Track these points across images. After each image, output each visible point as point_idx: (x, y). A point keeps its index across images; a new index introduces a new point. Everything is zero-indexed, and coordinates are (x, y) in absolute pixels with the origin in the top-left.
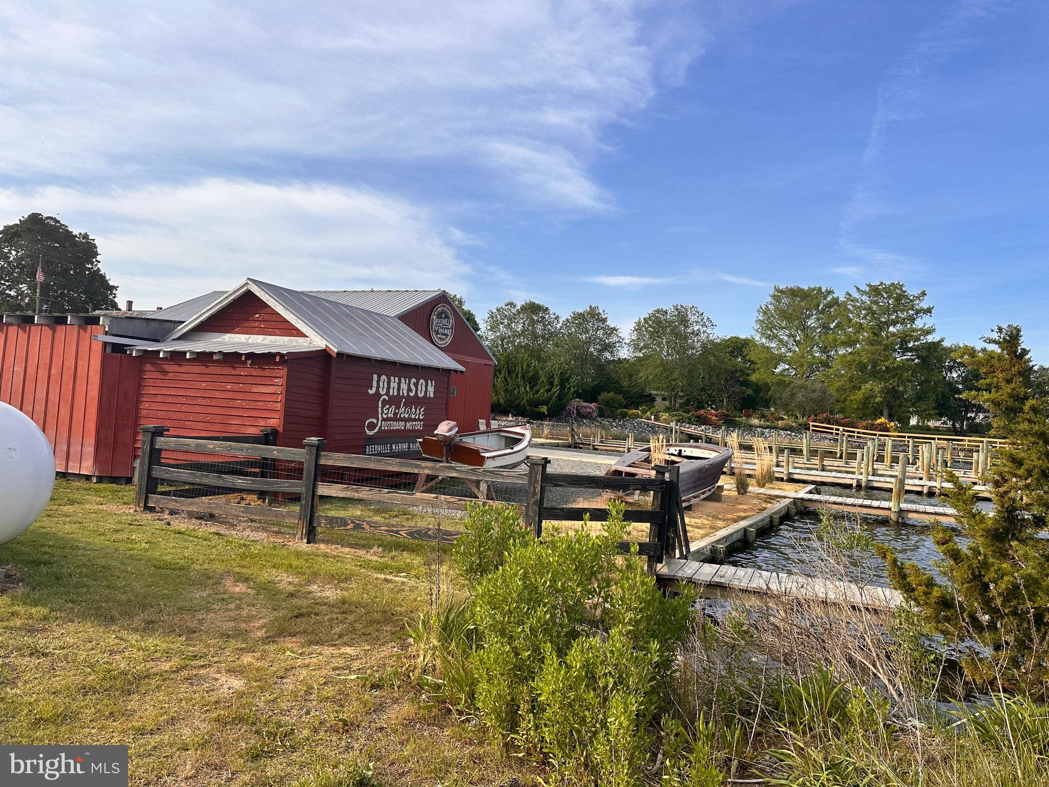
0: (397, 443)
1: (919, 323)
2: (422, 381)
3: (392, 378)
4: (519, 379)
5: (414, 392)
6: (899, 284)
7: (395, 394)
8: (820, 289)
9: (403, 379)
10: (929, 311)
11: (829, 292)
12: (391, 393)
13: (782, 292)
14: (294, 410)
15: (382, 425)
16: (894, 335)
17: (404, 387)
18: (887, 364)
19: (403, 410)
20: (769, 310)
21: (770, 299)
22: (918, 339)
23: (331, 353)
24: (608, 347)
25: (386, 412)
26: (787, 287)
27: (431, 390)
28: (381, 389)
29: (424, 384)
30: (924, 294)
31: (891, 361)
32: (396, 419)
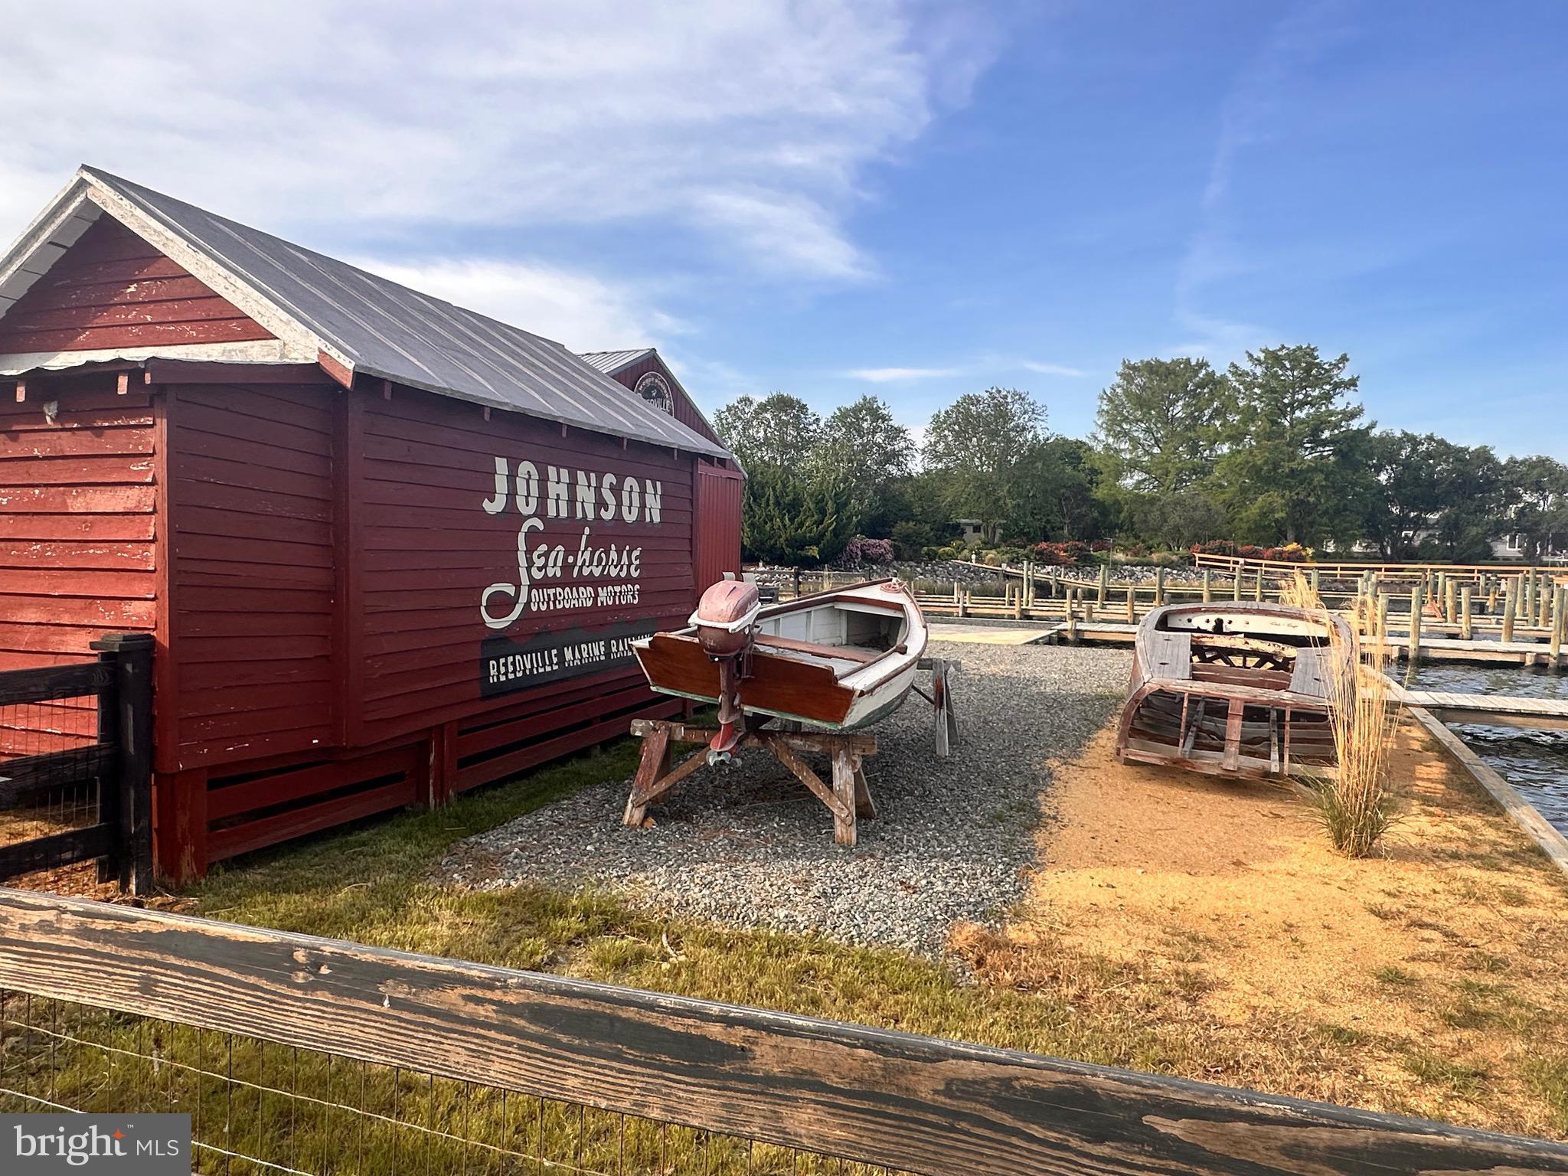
0: (575, 644)
1: (1339, 403)
2: (630, 482)
3: (552, 471)
4: (771, 507)
5: (612, 509)
6: (1308, 347)
7: (564, 514)
8: (1188, 360)
9: (581, 475)
10: (1352, 383)
11: (1202, 365)
12: (552, 513)
13: (1134, 368)
14: (208, 567)
15: (531, 600)
16: (1302, 422)
17: (585, 495)
18: (1293, 465)
19: (587, 554)
20: (1117, 395)
21: (1118, 380)
22: (1337, 426)
23: (339, 376)
24: (892, 457)
25: (540, 562)
26: (1142, 361)
27: (654, 503)
28: (520, 501)
29: (636, 488)
30: (1344, 359)
31: (1299, 460)
32: (568, 580)
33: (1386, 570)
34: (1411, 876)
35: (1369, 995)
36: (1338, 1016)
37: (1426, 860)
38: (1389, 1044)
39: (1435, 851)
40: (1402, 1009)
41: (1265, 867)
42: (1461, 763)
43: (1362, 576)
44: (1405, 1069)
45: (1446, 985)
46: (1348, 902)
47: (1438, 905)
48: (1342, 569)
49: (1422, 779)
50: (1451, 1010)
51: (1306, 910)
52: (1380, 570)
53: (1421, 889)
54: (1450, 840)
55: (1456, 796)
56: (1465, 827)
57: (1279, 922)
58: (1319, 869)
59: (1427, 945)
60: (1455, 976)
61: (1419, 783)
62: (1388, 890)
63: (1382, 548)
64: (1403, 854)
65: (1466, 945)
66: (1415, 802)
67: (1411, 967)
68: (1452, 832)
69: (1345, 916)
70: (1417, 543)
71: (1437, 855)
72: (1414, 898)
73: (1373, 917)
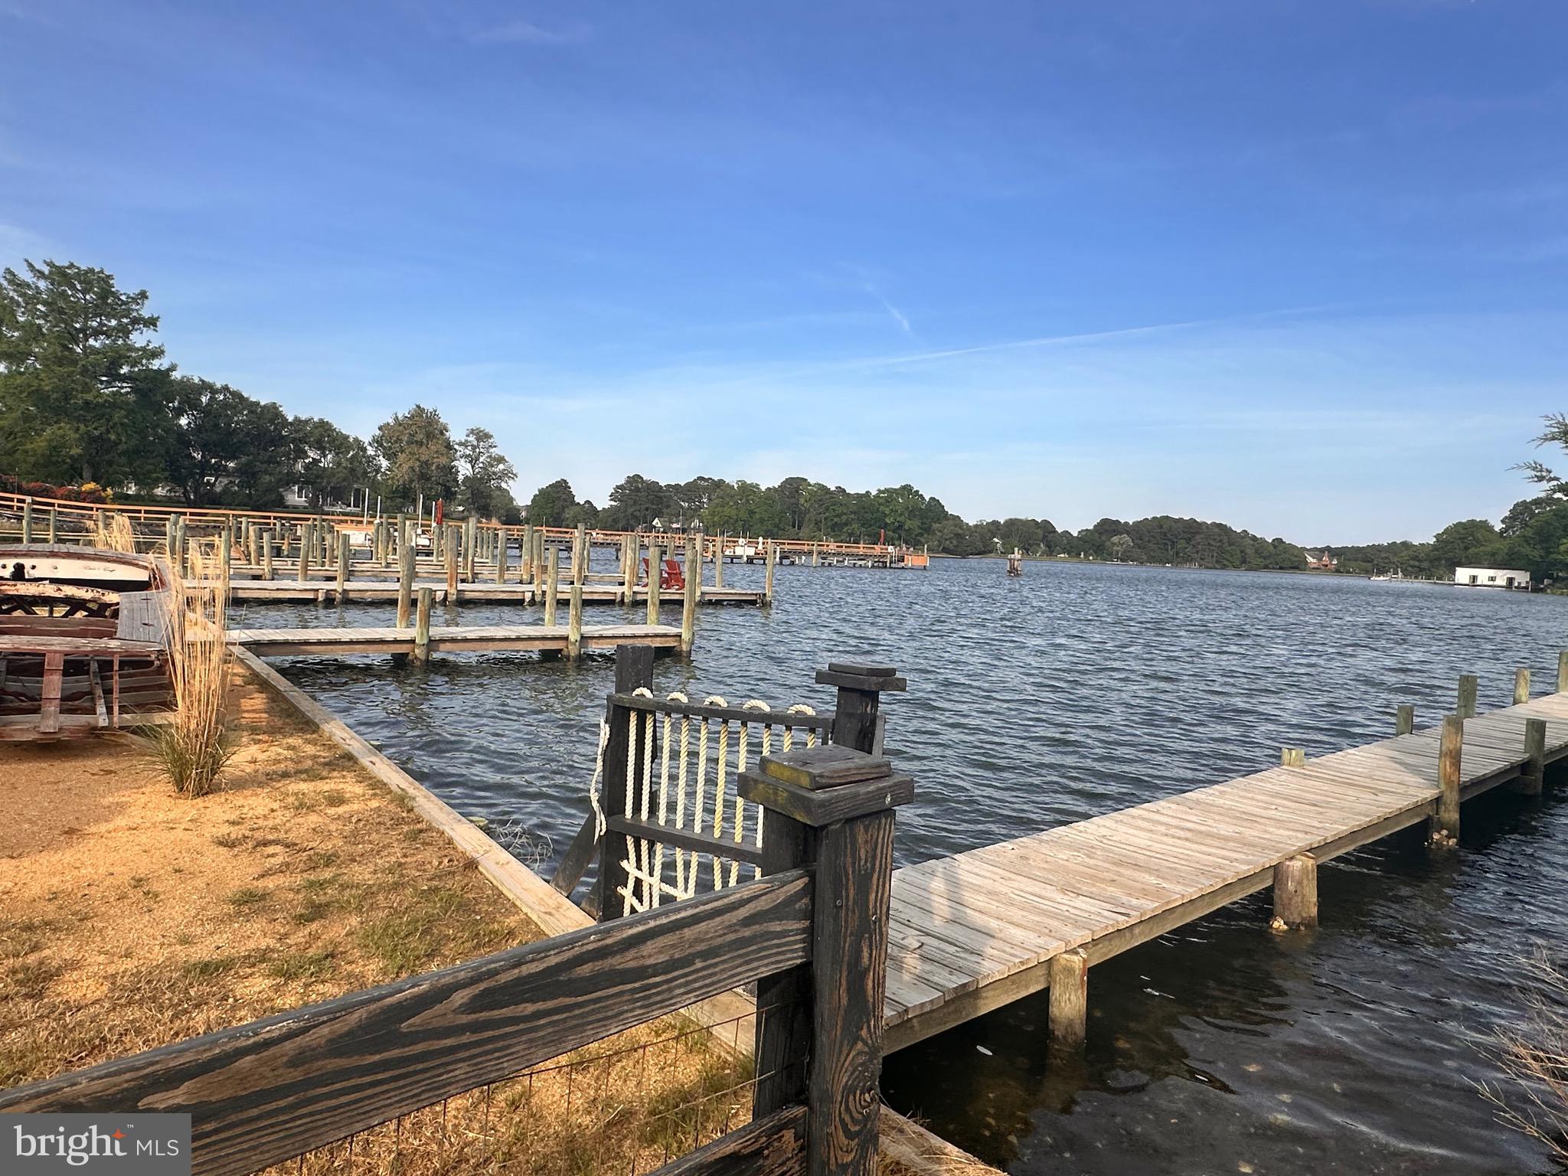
1: (138, 339)
6: (102, 272)
10: (152, 322)
16: (97, 351)
18: (88, 397)
22: (137, 363)
30: (143, 295)
31: (94, 393)
33: (192, 514)
34: (250, 802)
35: (228, 922)
36: (202, 952)
37: (260, 785)
38: (252, 960)
39: (268, 775)
40: (258, 925)
41: (103, 828)
42: (278, 692)
43: (168, 519)
44: (269, 976)
45: (292, 890)
46: (196, 841)
47: (278, 821)
48: (146, 512)
49: (248, 711)
50: (300, 910)
51: (154, 860)
52: (185, 514)
53: (260, 811)
54: (279, 762)
55: (279, 723)
56: (290, 748)
57: (127, 878)
58: (161, 816)
59: (272, 860)
60: (299, 880)
61: (245, 715)
62: (231, 820)
63: (186, 493)
64: (239, 784)
65: (305, 850)
66: (245, 733)
67: (260, 884)
68: (279, 754)
69: (195, 855)
70: (218, 489)
71: (270, 777)
72: (255, 820)
73: (221, 849)
